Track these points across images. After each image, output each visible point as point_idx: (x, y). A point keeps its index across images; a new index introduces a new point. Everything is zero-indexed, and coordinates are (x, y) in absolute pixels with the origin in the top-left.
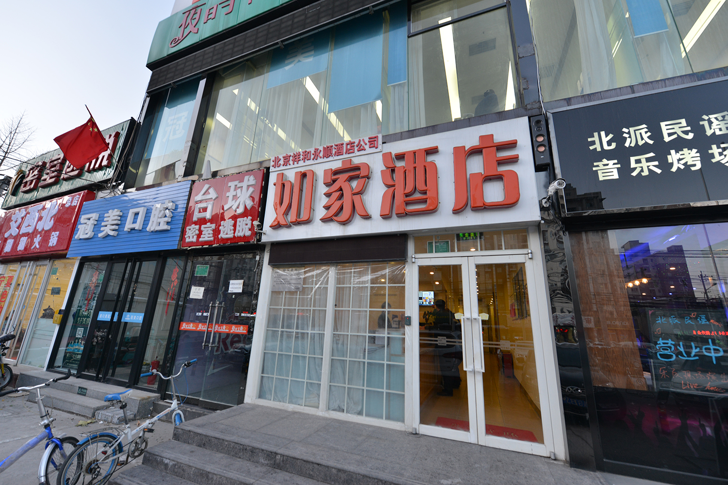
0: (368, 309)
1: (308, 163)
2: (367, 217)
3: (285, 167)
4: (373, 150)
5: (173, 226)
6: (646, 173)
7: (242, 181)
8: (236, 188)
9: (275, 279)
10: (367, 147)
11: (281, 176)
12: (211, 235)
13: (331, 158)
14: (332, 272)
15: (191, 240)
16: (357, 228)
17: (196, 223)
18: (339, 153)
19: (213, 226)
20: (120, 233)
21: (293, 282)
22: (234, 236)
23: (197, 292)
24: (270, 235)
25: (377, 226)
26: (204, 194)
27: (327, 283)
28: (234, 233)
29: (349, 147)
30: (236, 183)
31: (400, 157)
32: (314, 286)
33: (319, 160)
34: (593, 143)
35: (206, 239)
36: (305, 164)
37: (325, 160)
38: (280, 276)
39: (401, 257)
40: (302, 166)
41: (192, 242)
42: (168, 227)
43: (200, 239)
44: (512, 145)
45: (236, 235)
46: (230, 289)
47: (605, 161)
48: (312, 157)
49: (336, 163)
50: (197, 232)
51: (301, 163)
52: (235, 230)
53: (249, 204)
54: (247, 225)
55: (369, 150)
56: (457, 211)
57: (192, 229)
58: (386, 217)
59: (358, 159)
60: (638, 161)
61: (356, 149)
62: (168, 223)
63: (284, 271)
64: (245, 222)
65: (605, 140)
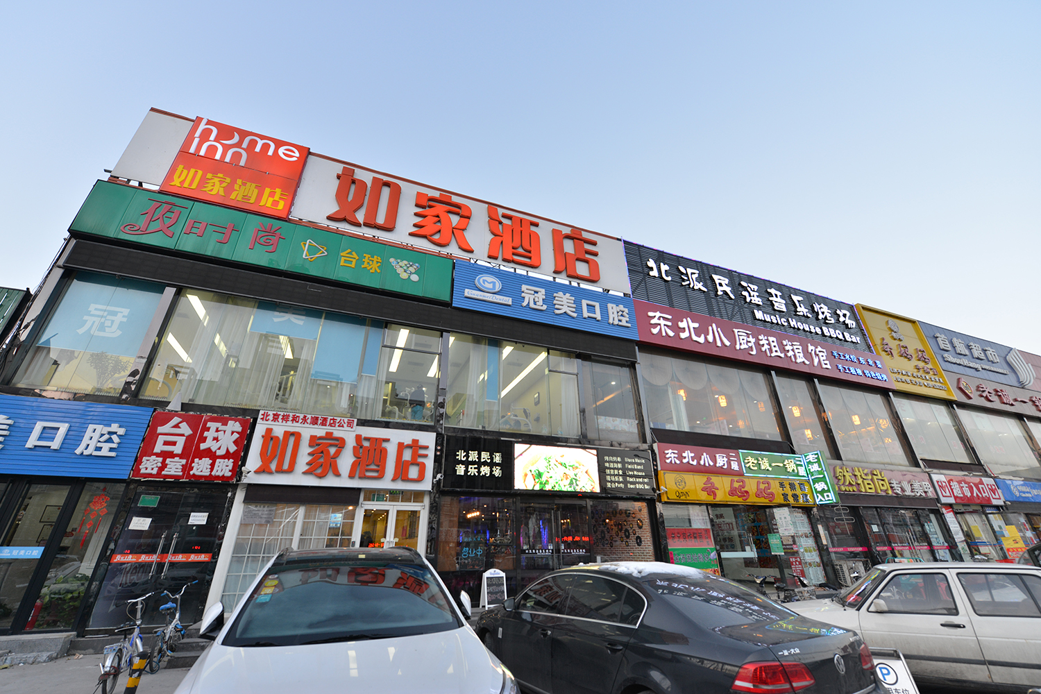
0: (326, 537)
1: (295, 424)
2: (337, 474)
3: (273, 423)
4: (349, 429)
5: (119, 454)
6: (472, 474)
7: (225, 424)
8: (217, 430)
9: (246, 514)
10: (345, 425)
11: (269, 431)
12: (180, 470)
13: (316, 426)
14: (301, 511)
15: (149, 471)
16: (330, 481)
17: (158, 455)
18: (324, 424)
19: (184, 462)
20: (7, 447)
21: (264, 516)
22: (210, 474)
23: (140, 524)
24: (251, 478)
25: (344, 482)
26: (174, 427)
27: (296, 518)
28: (211, 472)
29: (332, 422)
30: (218, 425)
31: (367, 439)
32: (283, 520)
33: (306, 425)
34: (458, 455)
35: (172, 473)
36: (293, 425)
37: (311, 426)
38: (250, 511)
39: (356, 503)
40: (291, 427)
41: (151, 474)
42: (113, 454)
43: (163, 473)
44: (426, 448)
45: (213, 473)
46: (190, 521)
47: (461, 465)
48: (301, 421)
49: (320, 431)
50: (160, 465)
51: (290, 423)
52: (212, 469)
53: (233, 448)
54: (227, 466)
55: (346, 428)
56: (394, 480)
57: (151, 461)
58: (351, 476)
59: (338, 433)
60: (471, 468)
61: (337, 425)
62: (111, 450)
63: (256, 506)
64: (225, 464)
65: (463, 455)
